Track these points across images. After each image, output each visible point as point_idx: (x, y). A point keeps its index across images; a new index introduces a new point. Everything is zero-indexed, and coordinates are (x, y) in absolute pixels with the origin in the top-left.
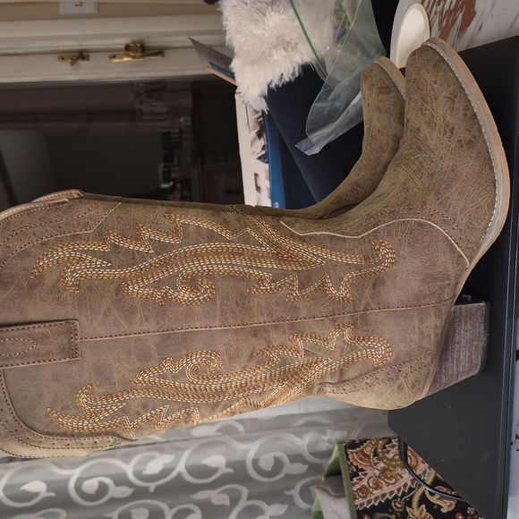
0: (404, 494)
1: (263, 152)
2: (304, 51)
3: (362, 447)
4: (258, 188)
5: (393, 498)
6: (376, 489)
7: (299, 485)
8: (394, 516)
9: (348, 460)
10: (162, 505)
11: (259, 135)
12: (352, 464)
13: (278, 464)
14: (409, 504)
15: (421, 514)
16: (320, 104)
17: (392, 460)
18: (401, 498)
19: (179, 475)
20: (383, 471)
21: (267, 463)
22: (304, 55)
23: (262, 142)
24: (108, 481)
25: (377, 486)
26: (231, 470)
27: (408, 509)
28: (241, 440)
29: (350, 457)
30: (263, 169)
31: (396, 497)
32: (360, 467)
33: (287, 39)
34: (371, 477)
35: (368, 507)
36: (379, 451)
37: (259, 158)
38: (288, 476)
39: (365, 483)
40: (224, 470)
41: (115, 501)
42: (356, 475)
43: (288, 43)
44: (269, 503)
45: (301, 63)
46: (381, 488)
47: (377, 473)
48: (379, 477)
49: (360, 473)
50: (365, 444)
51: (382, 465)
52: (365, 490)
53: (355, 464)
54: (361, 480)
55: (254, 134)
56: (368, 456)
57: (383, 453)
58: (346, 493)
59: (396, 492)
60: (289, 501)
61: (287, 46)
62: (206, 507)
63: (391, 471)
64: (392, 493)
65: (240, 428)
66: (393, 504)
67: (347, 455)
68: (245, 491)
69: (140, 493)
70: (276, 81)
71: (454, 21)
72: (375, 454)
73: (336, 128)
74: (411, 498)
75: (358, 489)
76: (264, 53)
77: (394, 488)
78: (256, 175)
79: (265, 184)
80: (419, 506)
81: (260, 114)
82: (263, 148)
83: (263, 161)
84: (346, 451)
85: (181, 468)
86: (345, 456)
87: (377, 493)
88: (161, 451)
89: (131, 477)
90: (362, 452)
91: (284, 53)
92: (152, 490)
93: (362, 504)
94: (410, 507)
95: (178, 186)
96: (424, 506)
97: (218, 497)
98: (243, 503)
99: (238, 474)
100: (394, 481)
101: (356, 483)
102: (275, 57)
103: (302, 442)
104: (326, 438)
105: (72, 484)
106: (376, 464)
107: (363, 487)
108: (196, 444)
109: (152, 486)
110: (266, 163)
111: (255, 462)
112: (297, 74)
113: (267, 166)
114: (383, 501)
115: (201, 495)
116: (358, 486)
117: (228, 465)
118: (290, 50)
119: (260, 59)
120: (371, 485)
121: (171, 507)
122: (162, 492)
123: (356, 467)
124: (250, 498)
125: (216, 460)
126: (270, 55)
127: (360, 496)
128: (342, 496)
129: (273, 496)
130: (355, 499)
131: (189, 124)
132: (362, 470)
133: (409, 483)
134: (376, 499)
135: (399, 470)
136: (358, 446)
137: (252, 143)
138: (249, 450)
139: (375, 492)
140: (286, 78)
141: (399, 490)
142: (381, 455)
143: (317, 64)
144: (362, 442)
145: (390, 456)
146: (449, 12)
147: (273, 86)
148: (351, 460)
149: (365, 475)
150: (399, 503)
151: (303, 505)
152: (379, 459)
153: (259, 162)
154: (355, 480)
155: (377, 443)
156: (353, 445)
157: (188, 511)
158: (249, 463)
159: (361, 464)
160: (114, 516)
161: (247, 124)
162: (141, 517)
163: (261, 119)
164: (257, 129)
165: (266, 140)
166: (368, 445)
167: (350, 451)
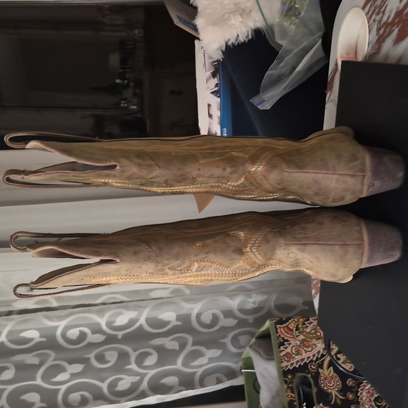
0: (317, 359)
1: (216, 89)
2: (257, 19)
3: (287, 323)
4: (210, 116)
5: (310, 362)
6: (297, 355)
7: (231, 334)
8: (310, 375)
9: (277, 333)
10: (128, 349)
11: (214, 75)
12: (280, 336)
13: (215, 319)
14: (321, 366)
15: (329, 374)
17: (309, 333)
18: (316, 361)
19: (141, 326)
20: (303, 341)
21: (207, 318)
22: (256, 21)
23: (215, 81)
24: (86, 330)
25: (298, 353)
26: (179, 323)
27: (320, 370)
28: (188, 300)
29: (279, 330)
30: (215, 101)
31: (312, 361)
32: (286, 338)
33: (243, 6)
34: (294, 346)
35: (291, 368)
36: (300, 326)
37: (212, 93)
38: (223, 328)
39: (289, 350)
40: (174, 323)
41: (92, 345)
42: (282, 344)
43: (244, 10)
44: (208, 348)
45: (253, 27)
46: (301, 354)
47: (299, 343)
48: (300, 346)
49: (285, 343)
50: (290, 321)
51: (302, 337)
52: (289, 356)
53: (282, 336)
54: (286, 348)
55: (209, 73)
56: (292, 330)
57: (303, 328)
58: (275, 357)
59: (312, 357)
60: (223, 346)
61: (243, 12)
62: (161, 350)
63: (309, 342)
64: (308, 358)
65: (187, 292)
66: (309, 366)
67: (277, 329)
68: (190, 339)
69: (111, 339)
70: (233, 40)
71: (390, 33)
72: (297, 329)
74: (323, 361)
75: (284, 355)
76: (223, 16)
77: (310, 354)
78: (209, 105)
79: (216, 113)
80: (328, 368)
82: (216, 85)
83: (216, 95)
84: (276, 327)
85: (142, 321)
86: (275, 330)
87: (298, 358)
88: (127, 308)
89: (104, 327)
90: (287, 326)
91: (240, 19)
92: (120, 337)
93: (287, 366)
94: (322, 368)
95: (132, 84)
96: (331, 368)
97: (170, 343)
98: (189, 348)
99: (185, 325)
100: (310, 349)
101: (283, 351)
102: (233, 22)
103: (234, 303)
104: (251, 300)
105: (59, 332)
106: (297, 336)
107: (288, 353)
108: (154, 303)
109: (120, 334)
110: (218, 97)
111: (198, 316)
112: (250, 37)
113: (219, 99)
114: (302, 364)
115: (157, 342)
116: (284, 353)
117: (179, 318)
118: (245, 16)
119: (220, 21)
120: (294, 352)
121: (135, 350)
122: (128, 339)
123: (283, 338)
124: (194, 344)
125: (169, 315)
126: (229, 19)
127: (286, 361)
128: (272, 359)
129: (211, 343)
130: (282, 362)
131: (142, 35)
132: (287, 341)
133: (322, 351)
134: (297, 362)
135: (314, 341)
136: (285, 322)
137: (207, 80)
138: (195, 308)
139: (296, 357)
140: (242, 39)
141: (314, 355)
142: (301, 330)
143: (267, 30)
144: (288, 320)
145: (308, 330)
146: (386, 24)
147: (230, 43)
148: (280, 333)
149: (290, 344)
150: (314, 366)
151: (233, 350)
152: (299, 332)
153: (212, 96)
154: (282, 348)
155: (299, 321)
156: (281, 322)
157: (148, 354)
158: (193, 318)
159: (286, 336)
160: (92, 356)
161: (205, 65)
162: (112, 357)
163: (216, 63)
164: (212, 70)
165: (219, 79)
166: (292, 322)
167: (278, 326)
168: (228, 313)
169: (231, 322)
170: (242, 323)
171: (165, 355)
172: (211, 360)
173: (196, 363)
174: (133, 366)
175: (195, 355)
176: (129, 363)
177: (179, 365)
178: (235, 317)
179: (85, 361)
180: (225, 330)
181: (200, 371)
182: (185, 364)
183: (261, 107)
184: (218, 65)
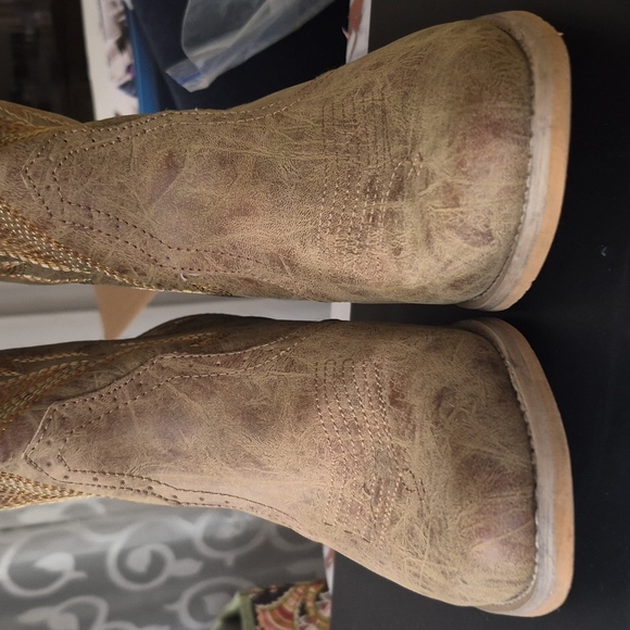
1: (128, 77)
3: (280, 600)
7: (189, 593)
9: (257, 623)
11: (121, 45)
13: (157, 563)
21: (139, 561)
23: (124, 59)
26: (81, 575)
28: (100, 527)
36: (309, 604)
37: (122, 87)
38: (172, 581)
40: (71, 575)
44: (140, 624)
50: (286, 594)
55: (111, 43)
56: (289, 616)
57: (316, 608)
60: (171, 620)
65: (100, 509)
68: (102, 606)
72: (303, 611)
81: (121, 8)
82: (129, 69)
83: (129, 93)
84: (254, 609)
86: (252, 617)
90: (281, 609)
97: (59, 619)
98: (100, 627)
99: (93, 578)
103: (196, 529)
106: (303, 628)
108: (26, 536)
110: (134, 95)
111: (122, 557)
113: (135, 101)
115: (33, 616)
117: (80, 564)
124: (111, 618)
125: (58, 561)
131: (49, 22)
136: (275, 597)
137: (110, 58)
138: (113, 544)
142: (312, 613)
144: (280, 592)
145: (327, 613)
148: (262, 624)
151: (192, 625)
152: (307, 620)
153: (122, 94)
155: (306, 592)
156: (266, 597)
158: (111, 562)
161: (101, 25)
163: (123, 18)
164: (117, 35)
165: (134, 56)
166: (291, 596)
167: (260, 607)
169: (189, 567)
170: (211, 568)
178: (196, 556)
180: (177, 584)
183: (190, 87)
184: (128, 20)
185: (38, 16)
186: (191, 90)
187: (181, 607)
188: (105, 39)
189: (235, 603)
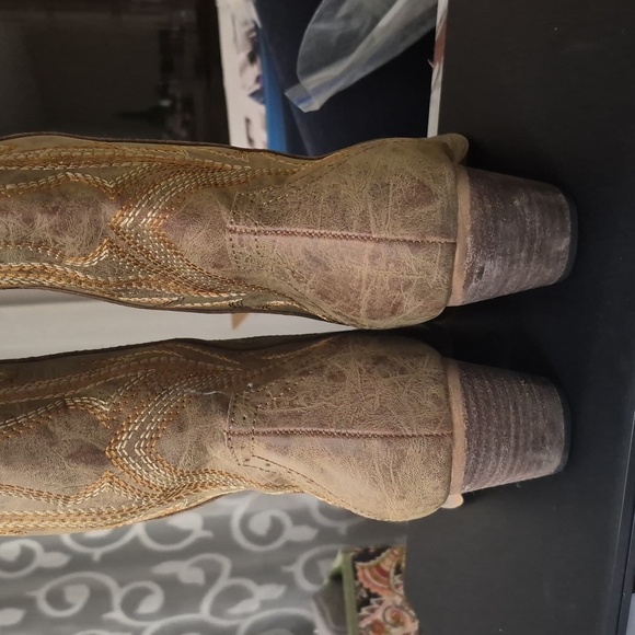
1: (257, 87)
3: (378, 559)
4: (251, 142)
6: (395, 625)
7: (304, 558)
9: (356, 578)
10: (109, 581)
11: (252, 58)
12: (361, 585)
13: (276, 528)
16: (322, 26)
19: (136, 541)
21: (260, 525)
23: (254, 70)
24: (34, 545)
25: (398, 622)
26: (208, 534)
29: (360, 574)
30: (258, 112)
32: (373, 591)
34: (389, 607)
36: (404, 565)
37: (252, 95)
38: (289, 545)
39: (378, 616)
40: (199, 533)
41: (44, 574)
42: (366, 603)
44: (260, 583)
46: (403, 624)
47: (399, 600)
48: (401, 607)
49: (373, 600)
50: (383, 555)
52: (377, 628)
53: (366, 585)
54: (373, 611)
55: (243, 56)
56: (386, 574)
60: (288, 580)
62: (170, 585)
67: (355, 571)
68: (226, 564)
69: (78, 563)
72: (398, 570)
73: (350, 69)
75: (368, 626)
78: (248, 121)
79: (260, 135)
81: (252, 26)
82: (258, 79)
83: (257, 100)
84: (354, 565)
85: (139, 529)
86: (352, 573)
87: (396, 632)
89: (67, 539)
90: (378, 567)
92: (96, 558)
95: (179, 106)
97: (188, 572)
98: (224, 582)
99: (219, 538)
101: (365, 617)
106: (397, 586)
107: (376, 622)
109: (97, 553)
110: (262, 103)
111: (245, 521)
113: (263, 108)
115: (165, 569)
116: (368, 622)
117: (207, 525)
120: (388, 619)
121: (122, 584)
122: (111, 562)
123: (368, 591)
124: (235, 573)
129: (267, 572)
132: (376, 595)
136: (373, 556)
137: (242, 70)
138: (238, 508)
139: (393, 631)
144: (378, 552)
148: (361, 580)
149: (380, 603)
151: (308, 586)
153: (252, 101)
154: (364, 611)
156: (365, 556)
157: (144, 593)
158: (235, 524)
159: (375, 586)
160: (40, 595)
161: (235, 39)
162: (78, 597)
163: (254, 34)
164: (248, 49)
165: (262, 67)
166: (387, 556)
167: (359, 564)
168: (301, 517)
169: (305, 533)
170: (325, 536)
171: (178, 596)
172: (265, 605)
173: (238, 609)
174: (117, 615)
175: (235, 595)
176: (109, 609)
177: (204, 612)
178: (312, 524)
179: (28, 604)
180: (294, 548)
181: (245, 625)
182: (216, 611)
183: (305, 108)
184: (257, 37)
185: (183, 14)
186: (305, 111)
187: (297, 569)
188: (238, 53)
189: (338, 562)
